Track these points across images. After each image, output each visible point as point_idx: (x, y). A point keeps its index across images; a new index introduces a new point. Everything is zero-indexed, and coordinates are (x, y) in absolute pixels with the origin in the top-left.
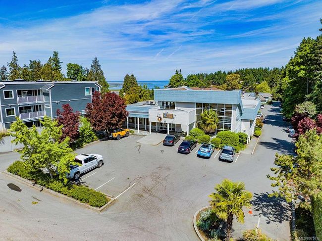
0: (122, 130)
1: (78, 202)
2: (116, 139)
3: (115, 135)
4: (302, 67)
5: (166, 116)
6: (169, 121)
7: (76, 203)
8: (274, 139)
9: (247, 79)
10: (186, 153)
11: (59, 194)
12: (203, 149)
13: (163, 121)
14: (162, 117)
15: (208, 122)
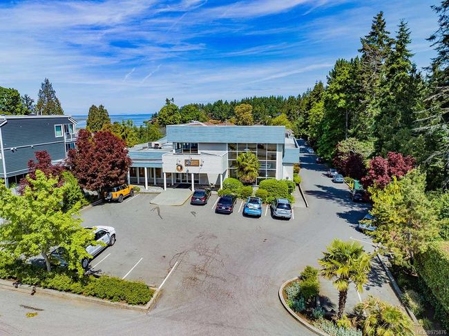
0: (124, 188)
1: (107, 301)
2: (117, 201)
3: (115, 195)
4: (342, 95)
5: (188, 163)
6: (193, 170)
7: (103, 304)
8: (319, 186)
9: (257, 112)
10: (228, 213)
11: (68, 294)
12: (251, 206)
13: (184, 171)
14: (183, 165)
15: (247, 169)
